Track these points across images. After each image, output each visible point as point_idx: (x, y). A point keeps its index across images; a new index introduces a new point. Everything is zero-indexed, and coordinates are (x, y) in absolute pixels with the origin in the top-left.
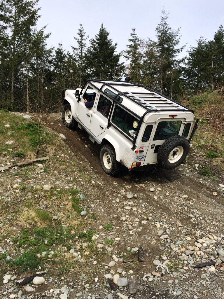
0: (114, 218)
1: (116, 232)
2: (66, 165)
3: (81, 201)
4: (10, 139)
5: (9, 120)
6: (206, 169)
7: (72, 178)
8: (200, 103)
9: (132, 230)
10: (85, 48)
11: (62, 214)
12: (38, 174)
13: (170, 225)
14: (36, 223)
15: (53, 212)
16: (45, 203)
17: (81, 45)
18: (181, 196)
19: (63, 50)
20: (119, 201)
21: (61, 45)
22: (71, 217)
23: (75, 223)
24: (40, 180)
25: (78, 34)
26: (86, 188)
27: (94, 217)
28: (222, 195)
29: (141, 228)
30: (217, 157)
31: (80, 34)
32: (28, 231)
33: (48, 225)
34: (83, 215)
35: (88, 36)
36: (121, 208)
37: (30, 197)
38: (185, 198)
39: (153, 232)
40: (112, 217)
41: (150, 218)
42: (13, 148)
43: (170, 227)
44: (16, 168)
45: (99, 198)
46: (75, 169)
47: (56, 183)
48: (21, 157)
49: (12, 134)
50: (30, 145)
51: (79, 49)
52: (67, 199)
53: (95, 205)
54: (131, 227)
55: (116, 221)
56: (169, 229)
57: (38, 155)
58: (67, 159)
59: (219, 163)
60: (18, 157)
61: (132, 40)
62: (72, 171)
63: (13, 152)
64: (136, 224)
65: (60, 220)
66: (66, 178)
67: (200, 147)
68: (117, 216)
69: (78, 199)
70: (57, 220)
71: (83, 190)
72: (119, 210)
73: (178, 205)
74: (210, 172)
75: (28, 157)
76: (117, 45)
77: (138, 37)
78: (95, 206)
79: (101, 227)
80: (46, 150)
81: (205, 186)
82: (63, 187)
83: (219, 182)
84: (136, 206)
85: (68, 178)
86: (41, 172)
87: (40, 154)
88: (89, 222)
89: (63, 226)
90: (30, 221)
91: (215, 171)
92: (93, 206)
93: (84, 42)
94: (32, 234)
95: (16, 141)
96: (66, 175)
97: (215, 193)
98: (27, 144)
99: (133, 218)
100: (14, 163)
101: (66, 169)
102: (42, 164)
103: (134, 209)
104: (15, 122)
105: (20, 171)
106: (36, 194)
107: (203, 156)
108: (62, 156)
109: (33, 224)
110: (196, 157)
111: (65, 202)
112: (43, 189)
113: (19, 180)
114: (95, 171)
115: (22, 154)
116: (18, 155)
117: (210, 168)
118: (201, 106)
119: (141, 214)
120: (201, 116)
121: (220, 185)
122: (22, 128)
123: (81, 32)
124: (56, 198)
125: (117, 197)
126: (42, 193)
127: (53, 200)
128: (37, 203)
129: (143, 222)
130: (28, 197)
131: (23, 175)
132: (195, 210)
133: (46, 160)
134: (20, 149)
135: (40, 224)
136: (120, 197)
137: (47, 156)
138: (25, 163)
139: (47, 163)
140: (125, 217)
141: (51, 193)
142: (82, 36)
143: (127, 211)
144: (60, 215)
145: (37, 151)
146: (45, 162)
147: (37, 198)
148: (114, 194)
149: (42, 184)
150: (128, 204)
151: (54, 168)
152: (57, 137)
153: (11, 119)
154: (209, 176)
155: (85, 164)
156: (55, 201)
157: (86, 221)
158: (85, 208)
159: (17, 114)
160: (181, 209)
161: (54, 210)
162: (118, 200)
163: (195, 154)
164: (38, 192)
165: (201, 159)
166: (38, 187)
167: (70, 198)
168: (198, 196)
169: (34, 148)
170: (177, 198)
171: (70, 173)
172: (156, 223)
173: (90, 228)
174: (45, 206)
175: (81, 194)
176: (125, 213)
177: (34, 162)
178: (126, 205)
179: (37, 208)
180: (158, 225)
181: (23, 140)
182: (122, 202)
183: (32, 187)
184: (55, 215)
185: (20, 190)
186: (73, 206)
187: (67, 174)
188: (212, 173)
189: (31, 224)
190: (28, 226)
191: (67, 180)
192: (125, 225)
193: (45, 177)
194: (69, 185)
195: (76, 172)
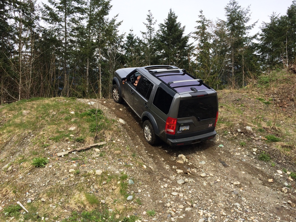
0: (159, 204)
1: (159, 218)
2: (120, 150)
3: (129, 186)
4: (73, 125)
5: (75, 107)
6: (265, 153)
7: (124, 163)
8: (267, 82)
9: (174, 217)
10: (153, 31)
11: (110, 198)
12: (93, 158)
13: (214, 213)
14: (85, 206)
15: (102, 196)
16: (96, 187)
17: (150, 30)
18: (232, 182)
19: (134, 35)
20: (168, 186)
21: (132, 30)
22: (117, 201)
23: (121, 207)
24: (94, 165)
25: (147, 19)
26: (136, 173)
27: (140, 203)
28: (279, 182)
29: (184, 215)
30: (277, 141)
31: (149, 19)
32: (77, 214)
33: (96, 208)
34: (129, 200)
35: (156, 21)
36: (168, 193)
37: (82, 181)
38: (236, 185)
39: (195, 220)
40: (157, 203)
41: (194, 205)
42: (75, 134)
43: (213, 215)
44: (75, 153)
45: (147, 183)
46: (129, 154)
47: (108, 168)
48: (81, 142)
49: (75, 120)
50: (90, 131)
51: (148, 33)
52: (116, 184)
53: (142, 190)
54: (173, 214)
55: (160, 207)
56: (211, 217)
57: (96, 140)
58: (122, 144)
59: (279, 148)
60: (78, 142)
61: (200, 22)
62: (125, 156)
63: (74, 138)
64: (180, 210)
65: (108, 204)
66: (119, 163)
67: (261, 130)
68: (162, 202)
69: (126, 184)
70: (104, 204)
71: (133, 175)
72: (166, 195)
73: (227, 192)
74: (269, 157)
75: (87, 142)
76: (185, 27)
77: (206, 18)
78: (142, 192)
79: (145, 213)
80: (104, 135)
81: (262, 172)
82: (114, 172)
83: (277, 168)
84: (183, 192)
85: (120, 163)
86: (96, 157)
87: (98, 139)
88: (134, 207)
89: (110, 210)
90: (79, 204)
91: (274, 156)
92: (140, 191)
93: (152, 26)
94: (80, 217)
95: (78, 127)
96: (118, 160)
97: (270, 180)
98: (87, 130)
99: (177, 204)
100: (74, 148)
101: (119, 154)
102: (99, 148)
103: (180, 195)
104: (79, 109)
105: (78, 156)
106: (88, 178)
107: (262, 140)
108: (118, 141)
109: (82, 207)
110: (254, 141)
111: (113, 187)
112: (95, 174)
113: (75, 165)
114: (149, 155)
115: (82, 140)
116: (78, 141)
117: (269, 152)
118: (268, 86)
119: (186, 201)
120: (267, 96)
121: (278, 171)
122: (85, 115)
123: (149, 17)
124: (106, 182)
125: (166, 182)
126: (94, 178)
127: (103, 184)
128: (89, 187)
129: (187, 209)
130: (81, 182)
131: (79, 160)
132: (243, 199)
133: (103, 145)
134: (81, 135)
135: (88, 208)
136: (169, 182)
137: (105, 141)
138: (83, 148)
139: (103, 147)
140: (170, 203)
141: (102, 177)
142: (150, 21)
143: (173, 197)
144: (108, 200)
145: (95, 136)
146: (102, 147)
147: (89, 182)
148: (164, 179)
149: (95, 169)
150: (175, 190)
151: (109, 153)
152: (115, 123)
153: (76, 107)
154: (268, 161)
155: (140, 148)
156: (105, 186)
157: (132, 206)
158: (132, 193)
159: (82, 101)
160: (229, 196)
161: (103, 194)
162: (166, 185)
163: (253, 138)
164: (91, 176)
165: (259, 143)
166: (91, 172)
167: (119, 182)
168: (251, 183)
169: (93, 134)
170: (228, 184)
171: (123, 158)
172: (199, 210)
173: (134, 213)
174: (95, 190)
175: (129, 179)
176: (171, 198)
177: (91, 147)
178: (174, 191)
179: (88, 192)
180: (201, 212)
181: (84, 126)
182: (170, 187)
183: (86, 172)
184: (103, 199)
185: (74, 175)
186: (121, 191)
187: (120, 159)
188: (270, 158)
189: (81, 207)
190: (77, 209)
191: (119, 165)
192: (168, 211)
193: (99, 162)
194: (120, 170)
195: (129, 157)
